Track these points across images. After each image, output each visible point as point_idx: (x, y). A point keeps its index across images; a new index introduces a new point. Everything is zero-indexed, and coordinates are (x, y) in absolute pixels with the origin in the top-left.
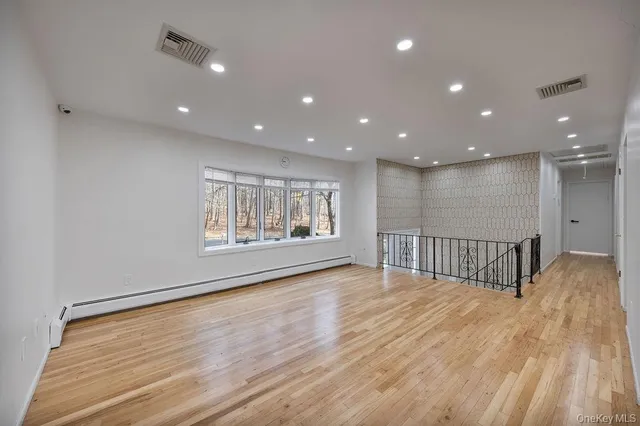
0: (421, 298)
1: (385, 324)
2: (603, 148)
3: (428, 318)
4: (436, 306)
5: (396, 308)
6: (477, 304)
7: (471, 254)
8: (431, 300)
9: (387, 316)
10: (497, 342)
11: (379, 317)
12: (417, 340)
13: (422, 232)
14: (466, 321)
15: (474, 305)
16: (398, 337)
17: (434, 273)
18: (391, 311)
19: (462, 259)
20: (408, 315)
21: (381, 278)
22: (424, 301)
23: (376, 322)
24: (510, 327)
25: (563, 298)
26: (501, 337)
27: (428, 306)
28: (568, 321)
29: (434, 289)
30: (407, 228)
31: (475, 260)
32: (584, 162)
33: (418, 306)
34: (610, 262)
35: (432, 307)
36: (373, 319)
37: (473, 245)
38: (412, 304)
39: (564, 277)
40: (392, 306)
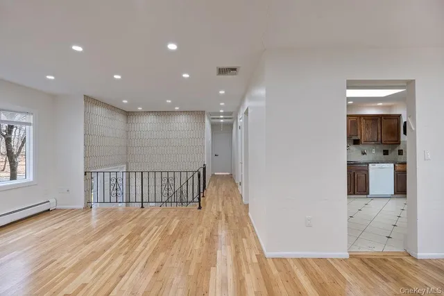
0: (134, 229)
1: (104, 268)
2: (231, 114)
3: (145, 246)
4: (149, 231)
5: (114, 247)
6: (178, 221)
7: (170, 182)
8: (144, 228)
9: (105, 259)
10: (197, 247)
11: (95, 263)
12: (142, 271)
13: (127, 167)
14: (173, 238)
15: (176, 222)
16: (122, 277)
17: (142, 202)
18: (108, 251)
19: (163, 187)
20: (126, 250)
21: (89, 219)
22: (138, 231)
23: (94, 270)
24: (201, 232)
25: (221, 204)
26: (199, 241)
27: (142, 235)
28: (227, 217)
29: (143, 218)
30: (114, 164)
31: (173, 187)
32: (222, 121)
33: (134, 237)
34: (231, 178)
35: (146, 235)
36: (89, 269)
37: (171, 175)
38: (128, 237)
39: (217, 189)
40: (109, 245)
